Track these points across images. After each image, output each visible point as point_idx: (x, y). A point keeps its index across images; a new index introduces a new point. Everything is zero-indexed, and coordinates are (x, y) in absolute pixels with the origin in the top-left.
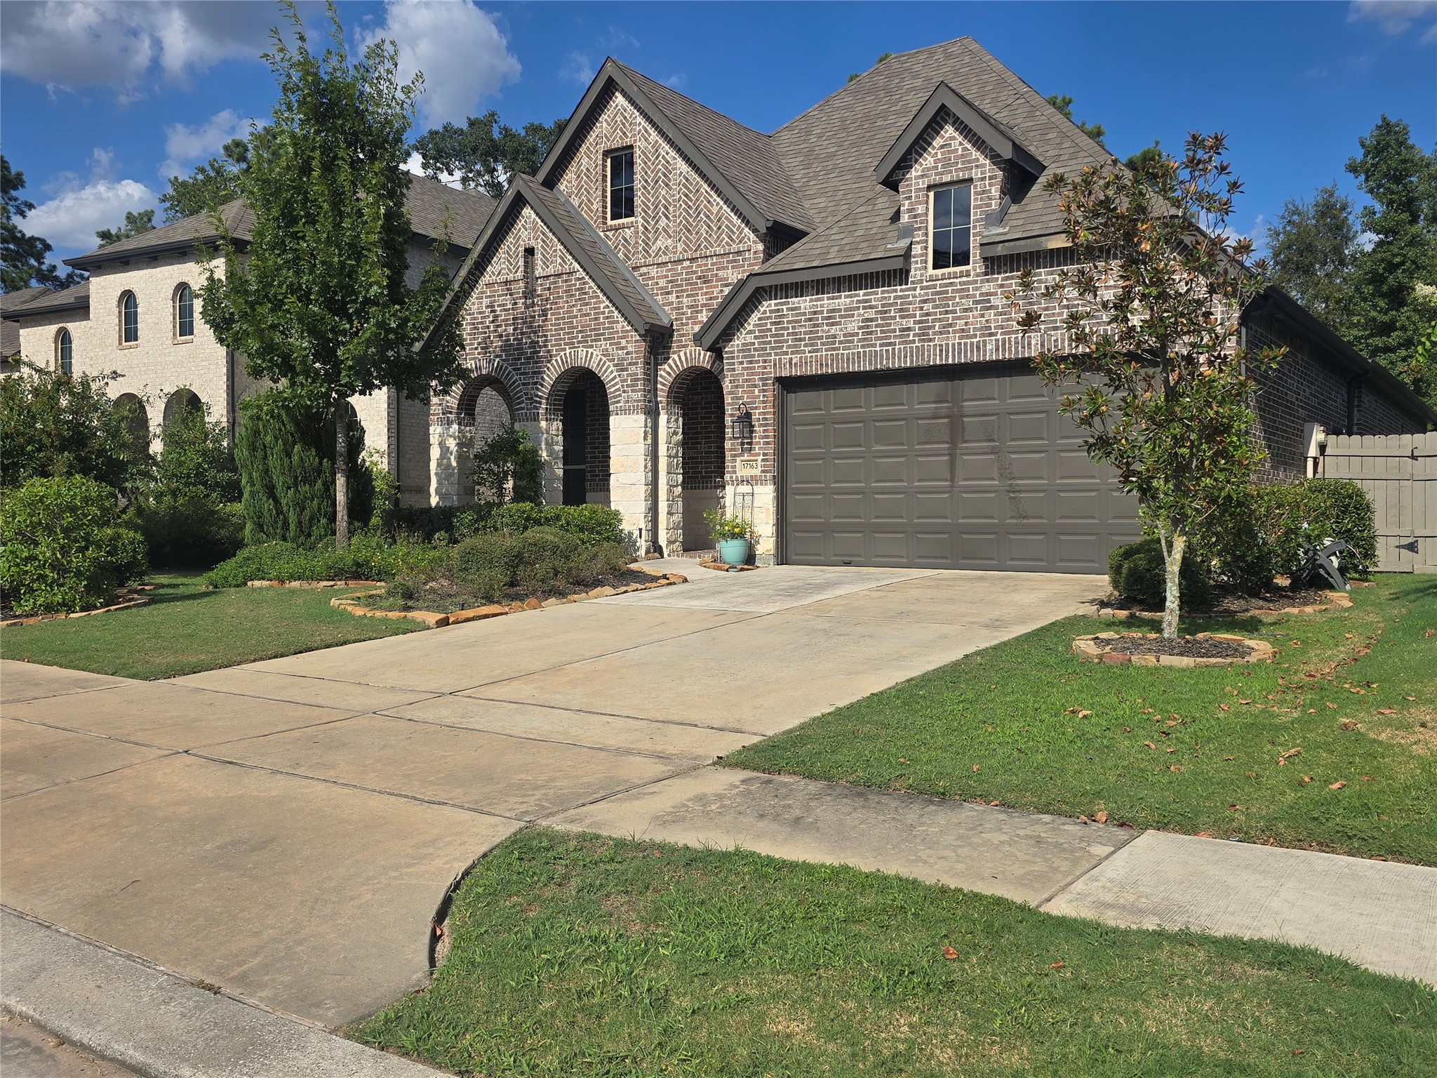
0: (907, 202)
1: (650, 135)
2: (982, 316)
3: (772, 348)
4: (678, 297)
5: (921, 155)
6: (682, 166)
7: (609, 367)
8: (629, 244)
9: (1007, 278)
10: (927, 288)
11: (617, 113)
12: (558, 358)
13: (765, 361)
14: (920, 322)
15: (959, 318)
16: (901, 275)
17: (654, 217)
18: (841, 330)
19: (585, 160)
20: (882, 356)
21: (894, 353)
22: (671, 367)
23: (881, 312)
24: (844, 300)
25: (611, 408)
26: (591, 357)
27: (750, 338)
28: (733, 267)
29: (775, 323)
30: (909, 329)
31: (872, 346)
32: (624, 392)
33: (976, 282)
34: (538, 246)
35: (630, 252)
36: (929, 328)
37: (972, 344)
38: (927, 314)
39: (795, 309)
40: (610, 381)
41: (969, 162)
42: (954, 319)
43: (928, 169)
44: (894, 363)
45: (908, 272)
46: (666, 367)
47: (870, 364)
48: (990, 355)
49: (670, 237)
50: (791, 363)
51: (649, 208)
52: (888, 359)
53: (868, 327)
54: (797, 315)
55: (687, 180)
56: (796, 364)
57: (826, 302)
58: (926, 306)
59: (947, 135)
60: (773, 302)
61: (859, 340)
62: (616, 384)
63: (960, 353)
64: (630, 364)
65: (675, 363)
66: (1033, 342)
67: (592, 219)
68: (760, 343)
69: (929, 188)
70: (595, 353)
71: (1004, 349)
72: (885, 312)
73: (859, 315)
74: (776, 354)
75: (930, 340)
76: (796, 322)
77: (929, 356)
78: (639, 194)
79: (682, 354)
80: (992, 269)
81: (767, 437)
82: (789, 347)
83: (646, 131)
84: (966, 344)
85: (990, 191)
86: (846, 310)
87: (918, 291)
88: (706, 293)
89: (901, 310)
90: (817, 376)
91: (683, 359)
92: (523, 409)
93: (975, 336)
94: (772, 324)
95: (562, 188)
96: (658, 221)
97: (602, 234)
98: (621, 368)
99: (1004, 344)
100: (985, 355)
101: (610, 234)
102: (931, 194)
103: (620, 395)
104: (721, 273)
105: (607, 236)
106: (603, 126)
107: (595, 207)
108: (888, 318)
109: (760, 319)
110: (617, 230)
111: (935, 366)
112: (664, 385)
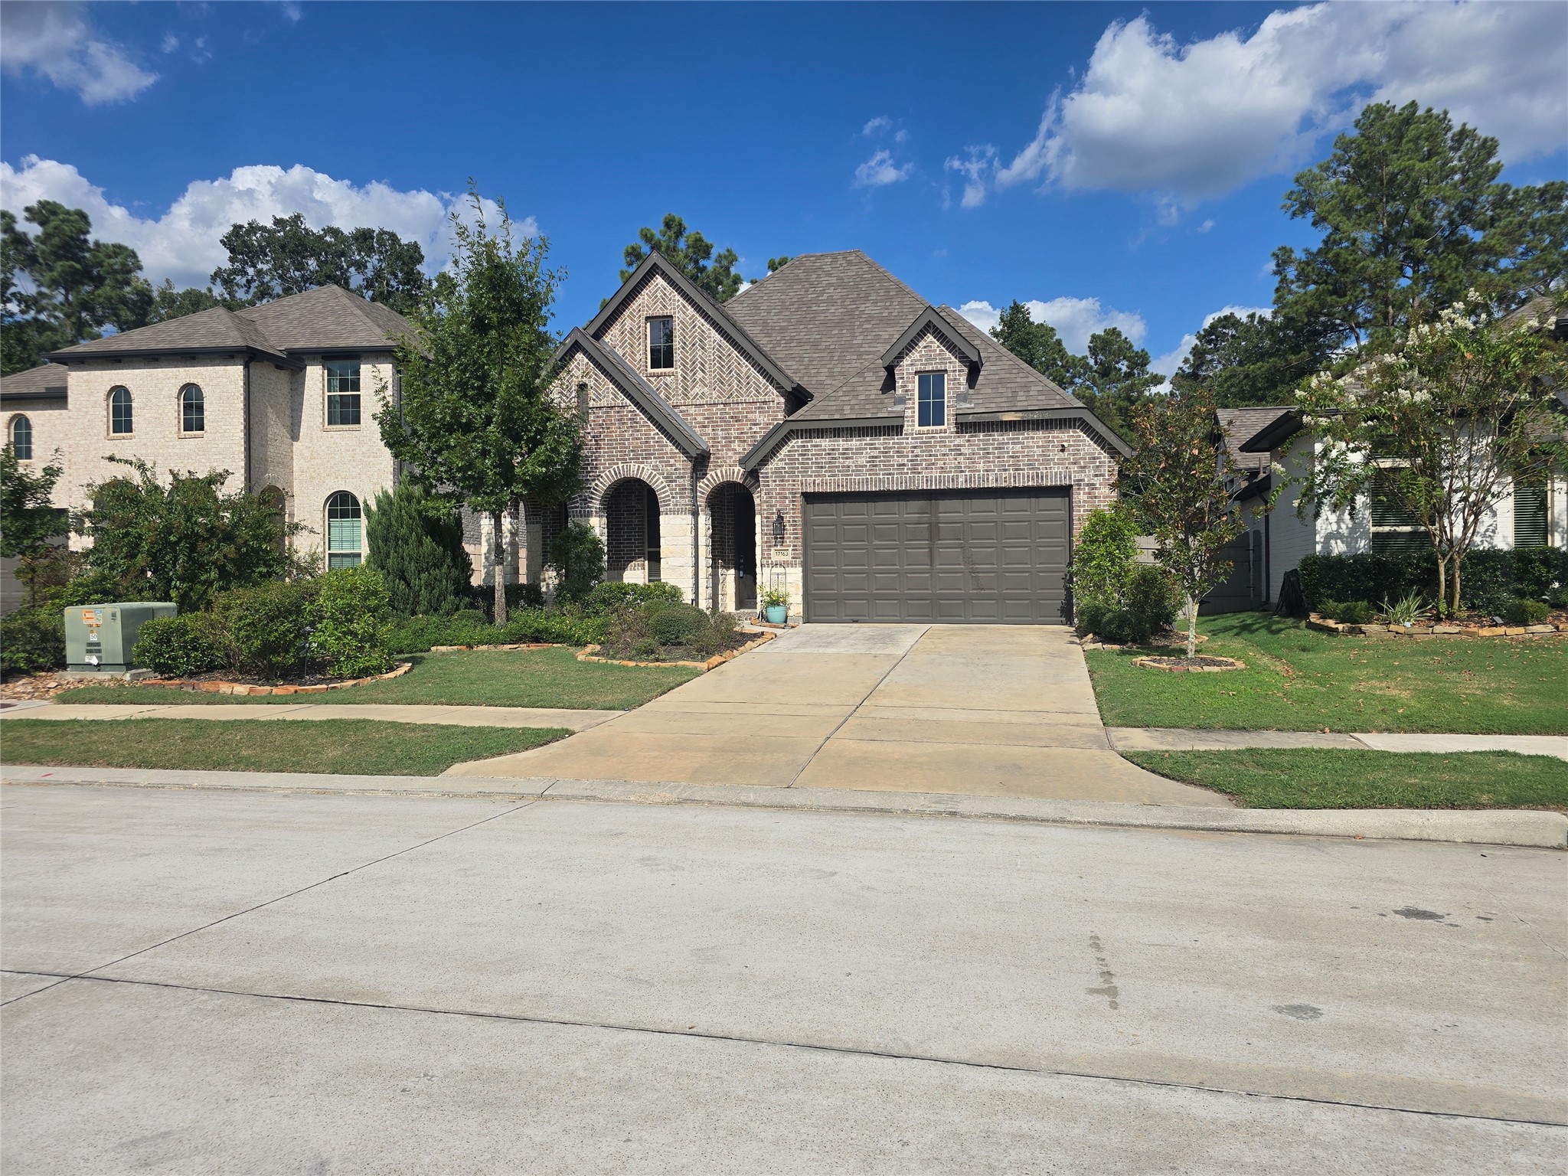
0: (901, 381)
1: (688, 310)
2: (956, 459)
3: (800, 472)
4: (713, 430)
5: (910, 351)
6: (715, 335)
7: (659, 479)
8: (670, 388)
9: (972, 436)
10: (916, 438)
11: (657, 290)
12: (611, 470)
13: (794, 481)
14: (912, 461)
15: (939, 460)
16: (897, 430)
17: (692, 370)
18: (853, 462)
19: (628, 322)
20: (884, 482)
21: (893, 480)
22: (709, 481)
23: (883, 452)
24: (854, 443)
25: (661, 509)
26: (643, 471)
27: (781, 464)
28: (760, 412)
29: (802, 455)
30: (904, 465)
31: (876, 474)
32: (673, 497)
33: (951, 437)
34: (591, 382)
35: (670, 394)
36: (918, 465)
37: (949, 477)
38: (916, 456)
39: (818, 446)
40: (660, 490)
41: (944, 359)
42: (935, 460)
43: (916, 361)
44: (893, 487)
45: (902, 426)
46: (705, 480)
47: (876, 486)
48: (961, 484)
49: (706, 386)
50: (814, 483)
51: (687, 364)
52: (888, 484)
53: (873, 461)
54: (819, 450)
55: (720, 346)
56: (818, 484)
57: (841, 443)
58: (915, 450)
59: (929, 340)
60: (800, 440)
61: (867, 470)
62: (666, 491)
63: (940, 482)
64: (678, 477)
65: (713, 478)
66: (990, 478)
67: (635, 366)
68: (789, 468)
69: (916, 373)
70: (646, 468)
71: (971, 481)
72: (886, 452)
73: (867, 453)
74: (802, 476)
75: (919, 473)
76: (818, 455)
77: (919, 483)
78: (679, 352)
79: (718, 472)
80: (962, 429)
81: (796, 534)
82: (813, 472)
83: (684, 307)
84: (944, 477)
85: (959, 379)
86: (856, 449)
87: (910, 440)
88: (738, 429)
89: (898, 452)
90: (835, 493)
91: (719, 475)
92: (578, 507)
93: (951, 472)
94: (799, 455)
95: (607, 340)
96: (695, 374)
97: (645, 379)
98: (669, 479)
99: (971, 478)
100: (957, 485)
101: (652, 379)
102: (917, 377)
103: (669, 500)
104: (749, 416)
105: (650, 381)
106: (644, 298)
107: (638, 357)
108: (888, 457)
109: (789, 451)
110: (658, 377)
111: (923, 490)
112: (703, 493)
